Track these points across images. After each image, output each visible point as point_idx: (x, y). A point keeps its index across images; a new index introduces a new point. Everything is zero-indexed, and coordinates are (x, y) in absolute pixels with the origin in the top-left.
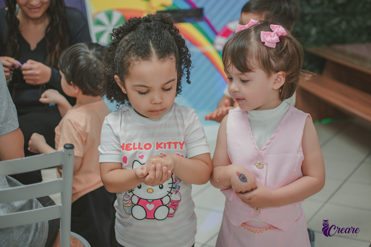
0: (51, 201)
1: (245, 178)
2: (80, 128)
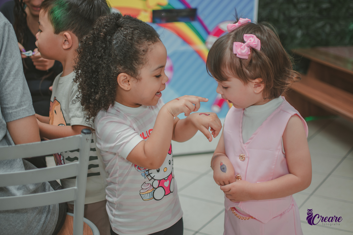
0: (59, 186)
1: (225, 168)
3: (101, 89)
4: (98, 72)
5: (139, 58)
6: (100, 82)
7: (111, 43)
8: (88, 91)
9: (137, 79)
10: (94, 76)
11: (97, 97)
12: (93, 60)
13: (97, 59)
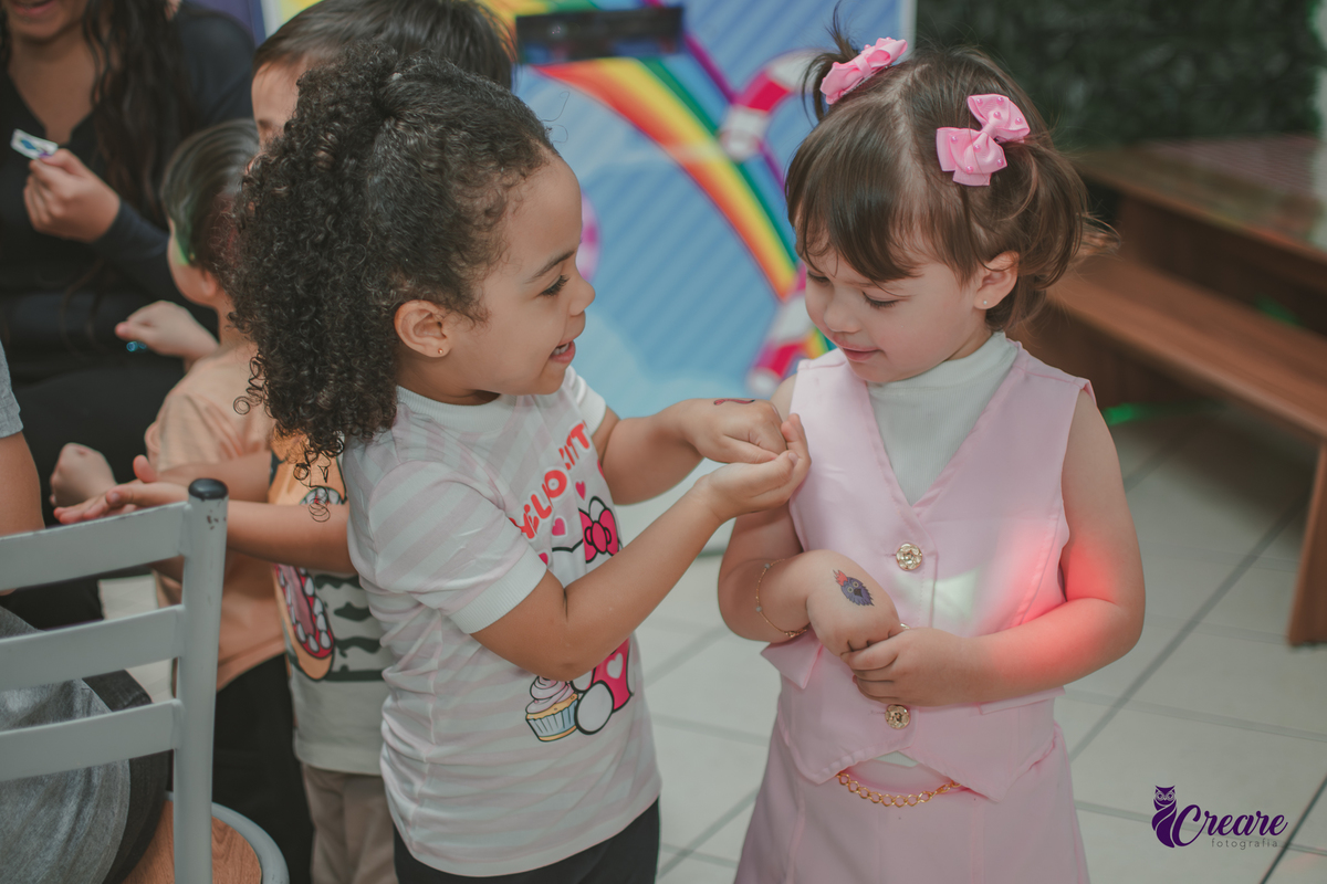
0: (137, 693)
1: (862, 591)
2: (227, 427)
3: (335, 366)
4: (319, 303)
5: (473, 241)
6: (328, 340)
7: (358, 186)
8: (287, 375)
9: (471, 318)
10: (306, 318)
11: (324, 397)
12: (296, 256)
13: (312, 254)
